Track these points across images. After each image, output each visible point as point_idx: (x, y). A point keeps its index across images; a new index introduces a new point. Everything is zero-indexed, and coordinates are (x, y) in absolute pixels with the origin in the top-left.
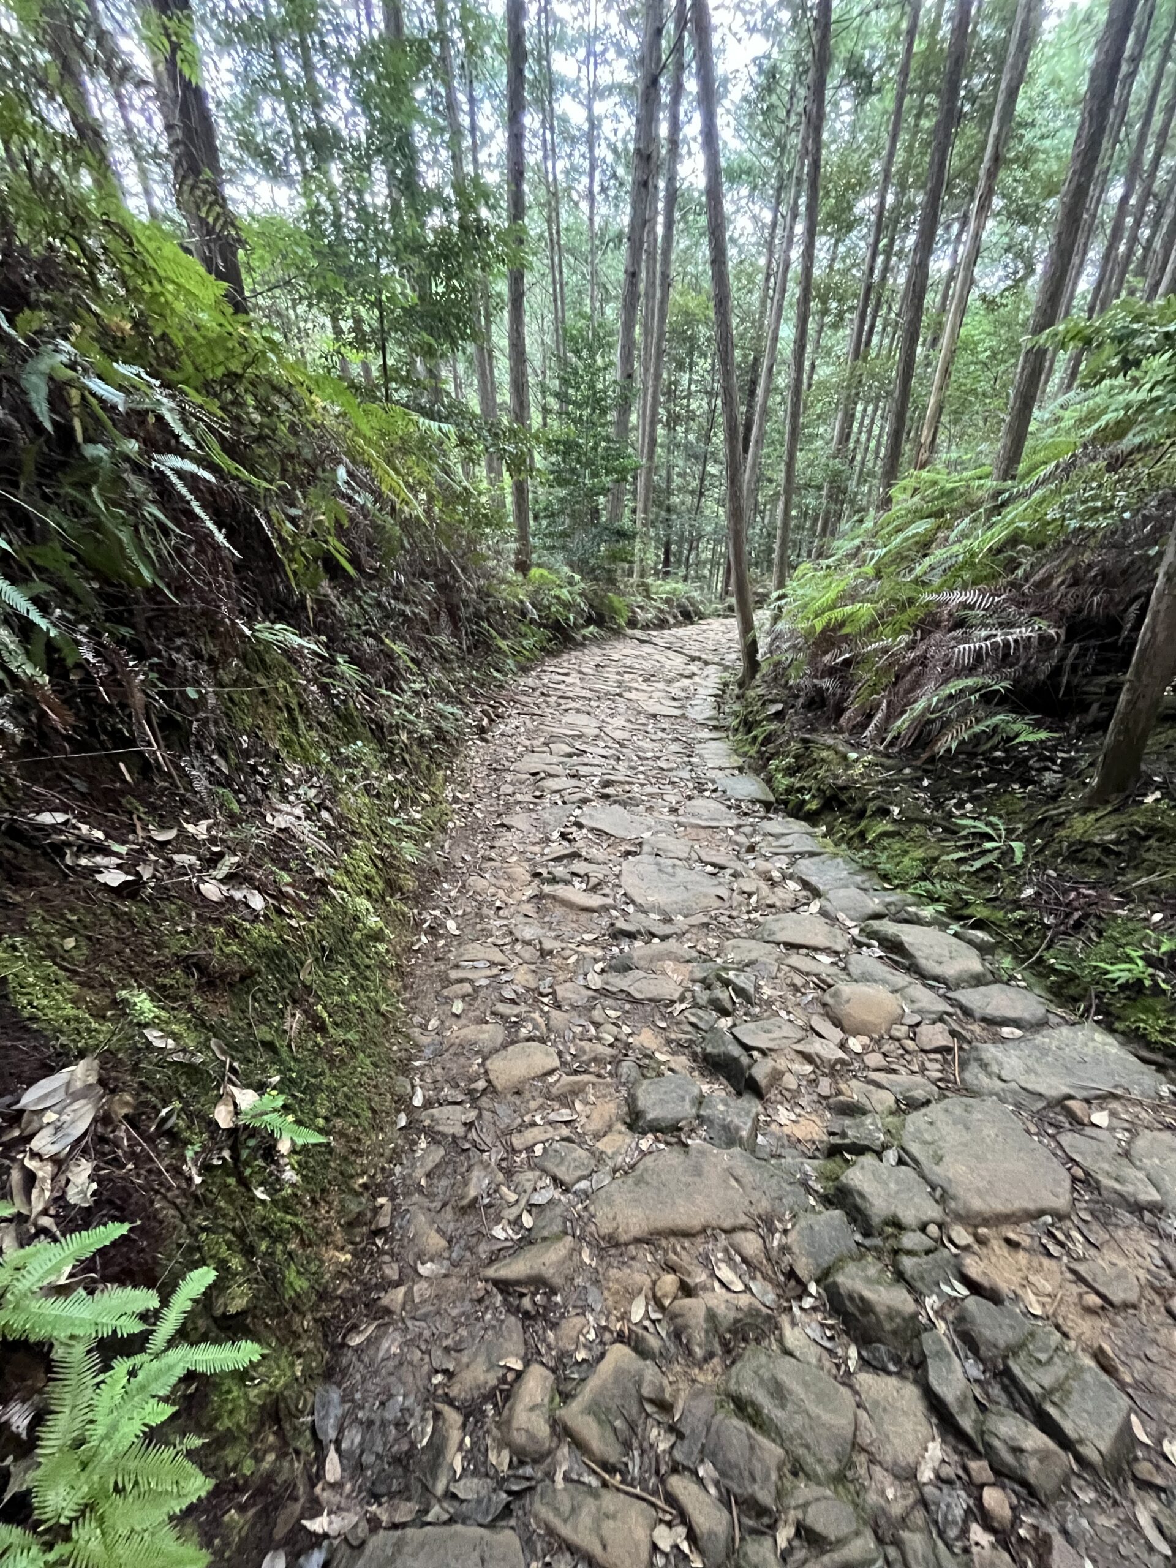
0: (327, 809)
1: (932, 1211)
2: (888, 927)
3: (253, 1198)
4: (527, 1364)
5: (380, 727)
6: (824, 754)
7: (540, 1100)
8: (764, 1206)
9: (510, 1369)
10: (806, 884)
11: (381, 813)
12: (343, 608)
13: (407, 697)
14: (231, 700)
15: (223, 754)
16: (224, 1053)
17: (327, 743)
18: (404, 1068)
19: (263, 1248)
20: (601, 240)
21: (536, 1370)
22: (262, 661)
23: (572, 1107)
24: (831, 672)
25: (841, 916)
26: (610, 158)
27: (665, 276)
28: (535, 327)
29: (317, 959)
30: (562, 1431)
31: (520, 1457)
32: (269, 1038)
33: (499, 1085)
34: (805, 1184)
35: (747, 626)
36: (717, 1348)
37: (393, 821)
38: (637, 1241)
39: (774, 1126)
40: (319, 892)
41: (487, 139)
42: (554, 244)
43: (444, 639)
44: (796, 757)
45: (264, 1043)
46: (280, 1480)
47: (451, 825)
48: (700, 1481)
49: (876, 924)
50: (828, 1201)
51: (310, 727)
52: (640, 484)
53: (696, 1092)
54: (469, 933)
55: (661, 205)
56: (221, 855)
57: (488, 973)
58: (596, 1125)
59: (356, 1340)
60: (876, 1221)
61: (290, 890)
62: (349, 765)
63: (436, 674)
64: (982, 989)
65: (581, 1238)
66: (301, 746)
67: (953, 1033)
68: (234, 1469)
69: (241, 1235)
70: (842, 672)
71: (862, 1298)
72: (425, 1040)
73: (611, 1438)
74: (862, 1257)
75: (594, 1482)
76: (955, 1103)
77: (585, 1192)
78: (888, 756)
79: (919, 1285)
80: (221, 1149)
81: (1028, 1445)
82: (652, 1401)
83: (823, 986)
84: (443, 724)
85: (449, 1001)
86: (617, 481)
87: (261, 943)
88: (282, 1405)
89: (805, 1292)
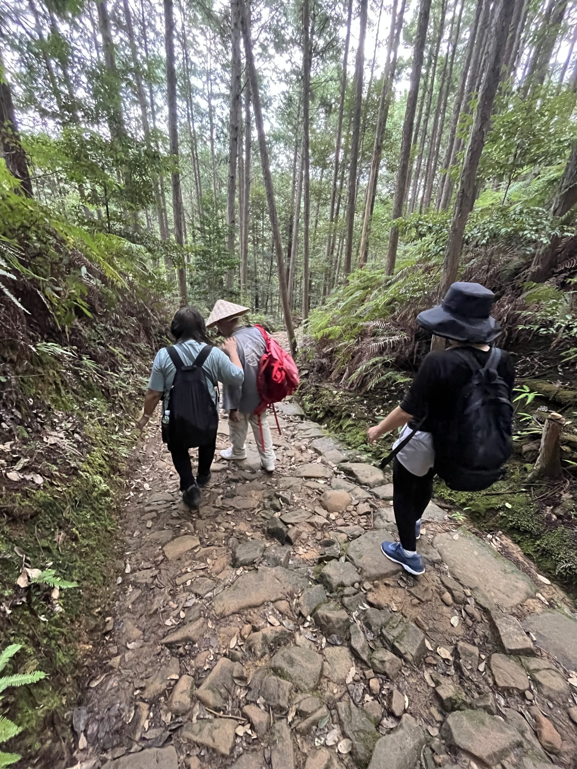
0: (77, 433)
1: (357, 577)
2: (348, 465)
3: (39, 620)
4: (181, 676)
5: (108, 390)
6: (325, 392)
7: (190, 561)
8: (290, 588)
9: (172, 680)
10: (316, 450)
11: (107, 433)
12: (86, 332)
13: (122, 375)
14: (23, 380)
15: (18, 408)
16: (22, 553)
17: (78, 401)
18: (121, 556)
19: (45, 641)
20: (217, 160)
21: (185, 677)
22: (41, 361)
23: (205, 562)
24: (325, 356)
25: (330, 463)
26: (220, 124)
27: (247, 179)
28: (187, 195)
29: (72, 506)
30: (195, 699)
31: (177, 714)
32: (46, 545)
33: (169, 557)
34: (308, 577)
35: (291, 336)
36: (267, 650)
37: (114, 437)
38: (234, 613)
39: (297, 556)
40: (73, 474)
41: (160, 109)
42: (195, 159)
43: (142, 345)
44: (314, 394)
45: (44, 548)
46: (54, 752)
47: (147, 437)
48: (258, 705)
49: (343, 465)
50: (316, 582)
51: (68, 392)
52: (241, 270)
53: (263, 546)
54: (156, 489)
55: (244, 147)
56: (18, 459)
57: (165, 506)
58: (218, 568)
59: (94, 684)
60: (334, 585)
61: (57, 473)
62: (90, 410)
63: (139, 362)
64: (383, 486)
65: (207, 618)
66: (63, 402)
67: (371, 506)
68: (30, 747)
69: (32, 637)
70: (330, 356)
71: (327, 617)
72: (131, 542)
73: (219, 697)
74: (329, 601)
75: (210, 717)
76: (369, 534)
77: (210, 597)
78: (350, 391)
79: (350, 608)
80: (21, 598)
81: (386, 659)
82: (237, 678)
83: (320, 493)
84: (142, 387)
85: (144, 522)
86: (229, 269)
87: (41, 499)
88: (55, 717)
89: (306, 621)
